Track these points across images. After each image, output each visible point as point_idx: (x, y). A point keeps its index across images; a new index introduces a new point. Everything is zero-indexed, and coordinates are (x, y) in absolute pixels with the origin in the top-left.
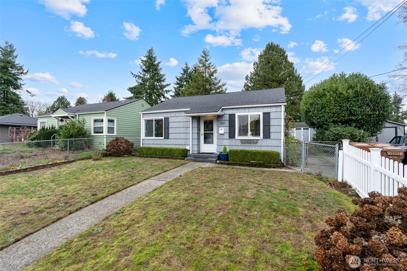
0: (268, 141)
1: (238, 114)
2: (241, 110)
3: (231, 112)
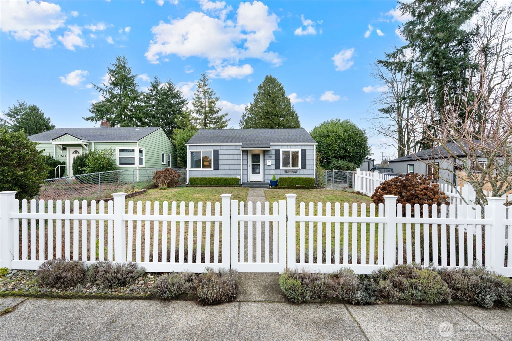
0: (305, 170)
1: (282, 150)
2: (284, 147)
3: (277, 148)
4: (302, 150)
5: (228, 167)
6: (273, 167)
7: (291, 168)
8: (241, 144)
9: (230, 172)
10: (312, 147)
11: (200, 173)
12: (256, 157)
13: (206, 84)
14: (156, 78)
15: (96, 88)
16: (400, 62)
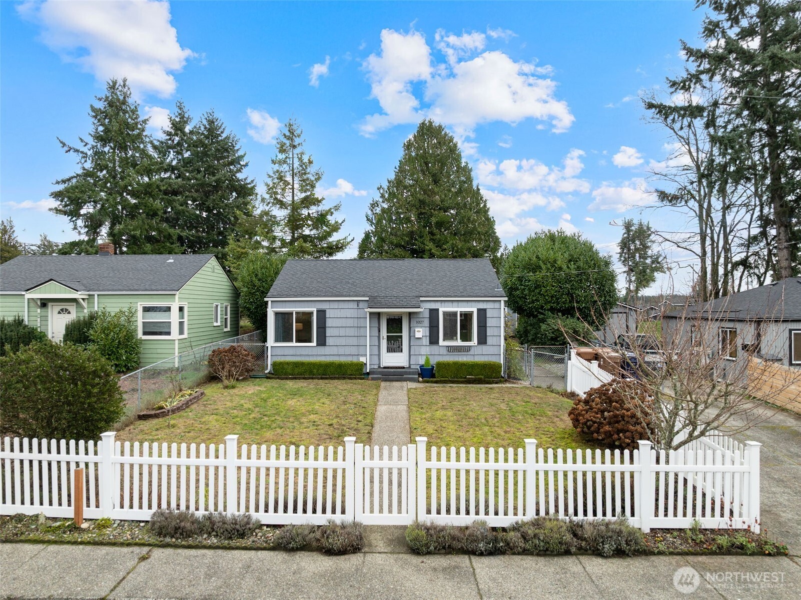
0: (484, 347)
1: (443, 309)
2: (447, 304)
3: (433, 306)
4: (479, 310)
5: (342, 341)
6: (426, 341)
7: (459, 343)
8: (367, 299)
9: (348, 351)
10: (496, 305)
11: (291, 352)
12: (395, 324)
13: (296, 143)
14: (180, 109)
15: (66, 148)
16: (690, 105)
